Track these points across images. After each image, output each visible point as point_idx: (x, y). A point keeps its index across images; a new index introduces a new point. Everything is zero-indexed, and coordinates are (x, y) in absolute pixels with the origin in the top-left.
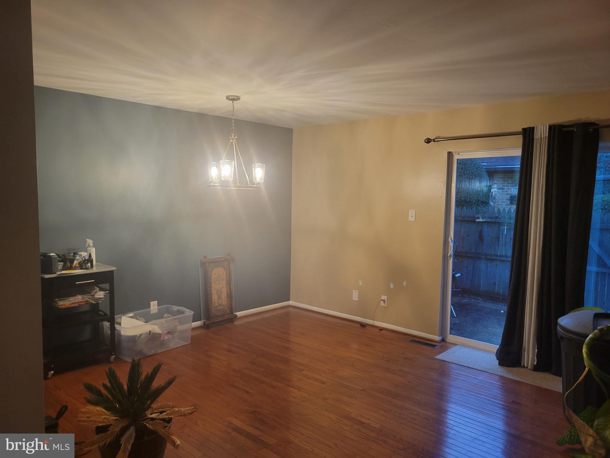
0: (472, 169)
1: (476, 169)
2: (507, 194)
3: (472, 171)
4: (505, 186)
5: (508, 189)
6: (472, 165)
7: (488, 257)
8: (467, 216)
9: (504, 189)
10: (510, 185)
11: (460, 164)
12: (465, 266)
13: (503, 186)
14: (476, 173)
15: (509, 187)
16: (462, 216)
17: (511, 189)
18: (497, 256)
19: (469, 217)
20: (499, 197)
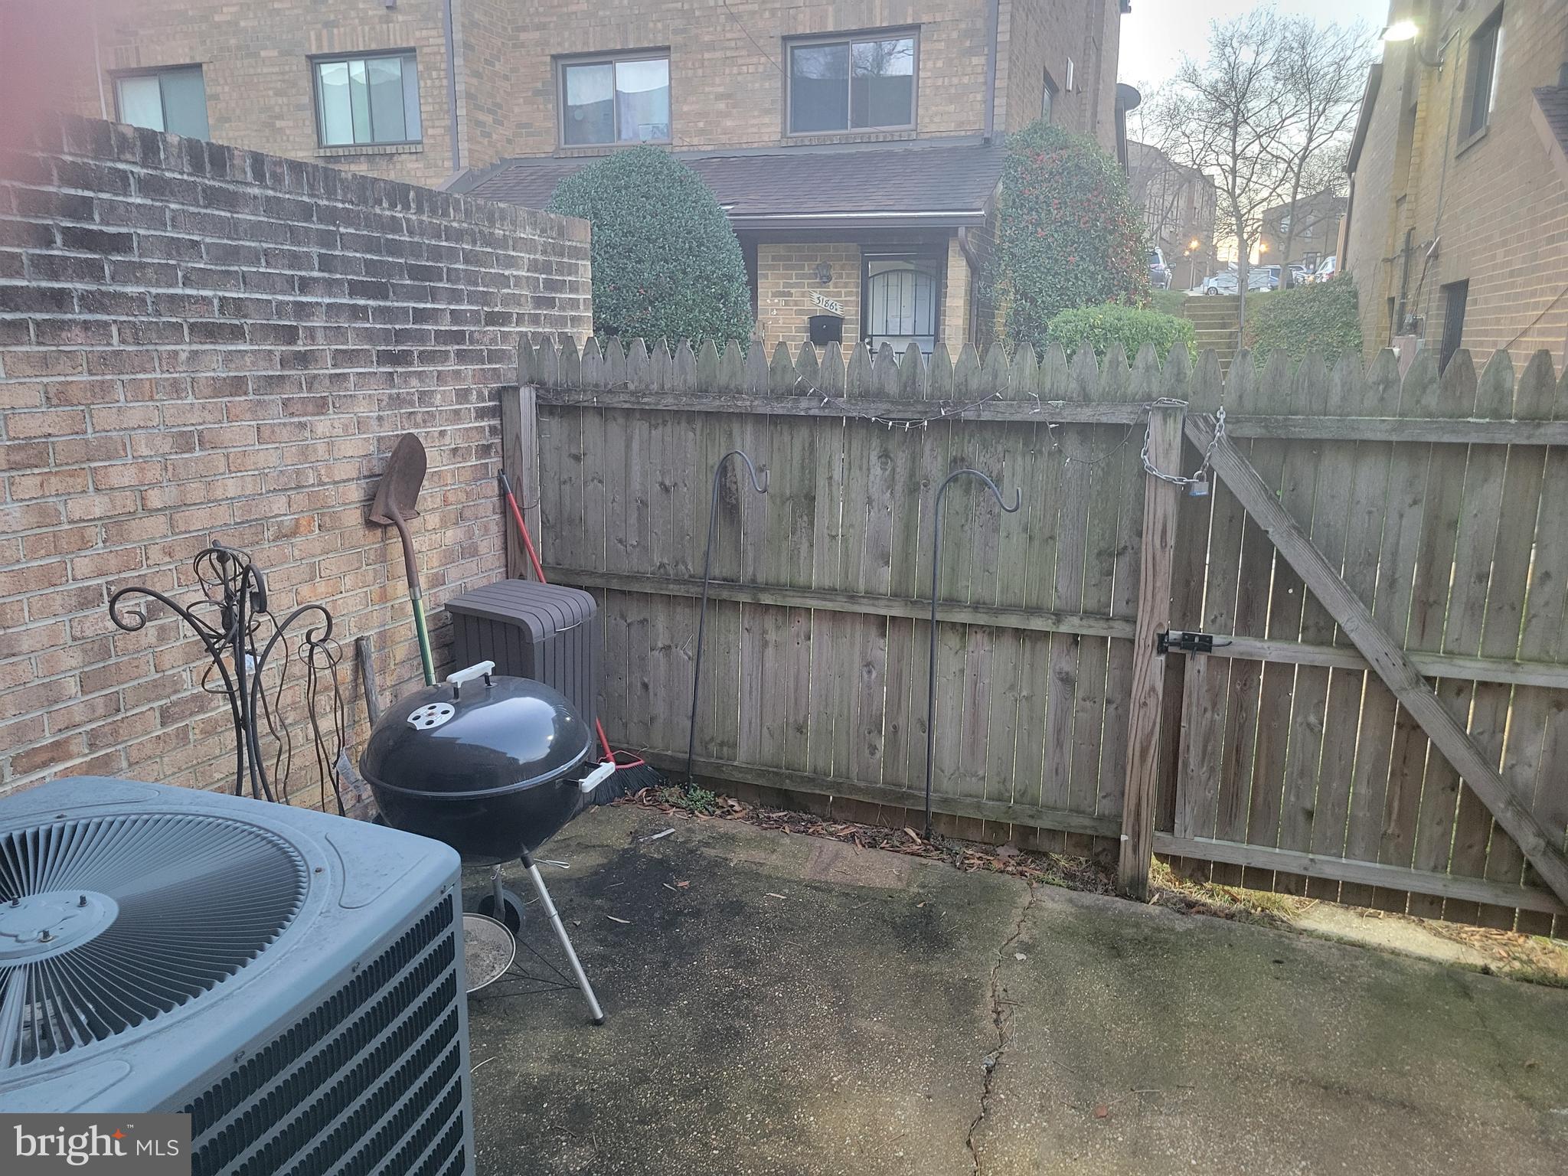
0: (687, 216)
1: (701, 217)
2: (800, 312)
3: (690, 224)
4: (791, 286)
5: (803, 295)
6: (689, 203)
7: (767, 599)
8: (655, 387)
9: (790, 294)
10: (806, 281)
11: (647, 198)
12: (660, 645)
13: (786, 285)
14: (702, 231)
15: (806, 289)
16: (631, 387)
17: (811, 296)
18: (805, 590)
19: (662, 393)
20: (776, 321)
